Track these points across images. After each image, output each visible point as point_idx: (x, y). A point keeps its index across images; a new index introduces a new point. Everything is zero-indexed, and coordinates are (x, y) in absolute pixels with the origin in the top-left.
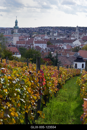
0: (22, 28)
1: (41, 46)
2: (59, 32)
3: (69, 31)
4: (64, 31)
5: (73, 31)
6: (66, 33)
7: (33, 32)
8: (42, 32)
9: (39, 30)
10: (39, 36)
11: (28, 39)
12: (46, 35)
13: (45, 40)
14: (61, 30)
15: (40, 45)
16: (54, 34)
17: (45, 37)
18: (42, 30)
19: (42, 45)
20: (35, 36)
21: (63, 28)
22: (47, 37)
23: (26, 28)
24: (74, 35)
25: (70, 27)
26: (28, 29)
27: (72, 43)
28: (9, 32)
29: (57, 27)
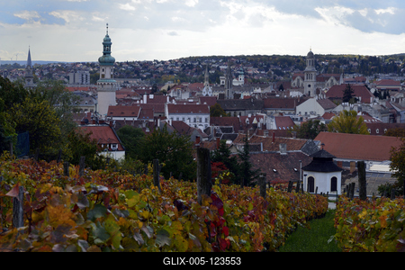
0: (127, 63)
1: (192, 120)
2: (250, 75)
3: (284, 68)
4: (266, 70)
5: (296, 68)
6: (275, 78)
7: (162, 73)
8: (192, 74)
9: (184, 69)
10: (184, 89)
11: (148, 97)
12: (206, 83)
13: (202, 102)
14: (255, 66)
15: (186, 117)
16: (235, 80)
17: (204, 90)
18: (191, 67)
19: (195, 116)
20: (169, 89)
21: (261, 61)
22: (210, 90)
23: (139, 62)
24: (301, 81)
25: (287, 56)
26: (145, 65)
27: (295, 110)
28: (84, 76)
29: (243, 57)
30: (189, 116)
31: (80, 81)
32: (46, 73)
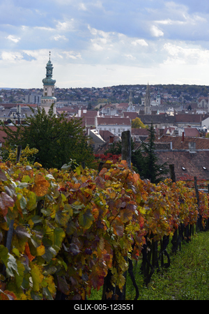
0: (71, 89)
1: (117, 131)
2: (165, 99)
3: (192, 94)
4: (178, 96)
5: (201, 94)
6: (184, 102)
7: (98, 97)
8: (121, 98)
9: (114, 95)
10: (113, 108)
11: (82, 112)
12: (130, 103)
13: (125, 116)
14: (169, 93)
15: (112, 127)
16: (153, 102)
17: (129, 109)
18: (120, 93)
19: (119, 127)
20: (101, 107)
21: (174, 89)
22: (133, 109)
23: (80, 89)
24: (205, 103)
25: (195, 85)
26: (85, 91)
27: (201, 124)
28: (37, 98)
29: (160, 86)
30: (115, 127)
31: (33, 102)
32: (9, 96)
